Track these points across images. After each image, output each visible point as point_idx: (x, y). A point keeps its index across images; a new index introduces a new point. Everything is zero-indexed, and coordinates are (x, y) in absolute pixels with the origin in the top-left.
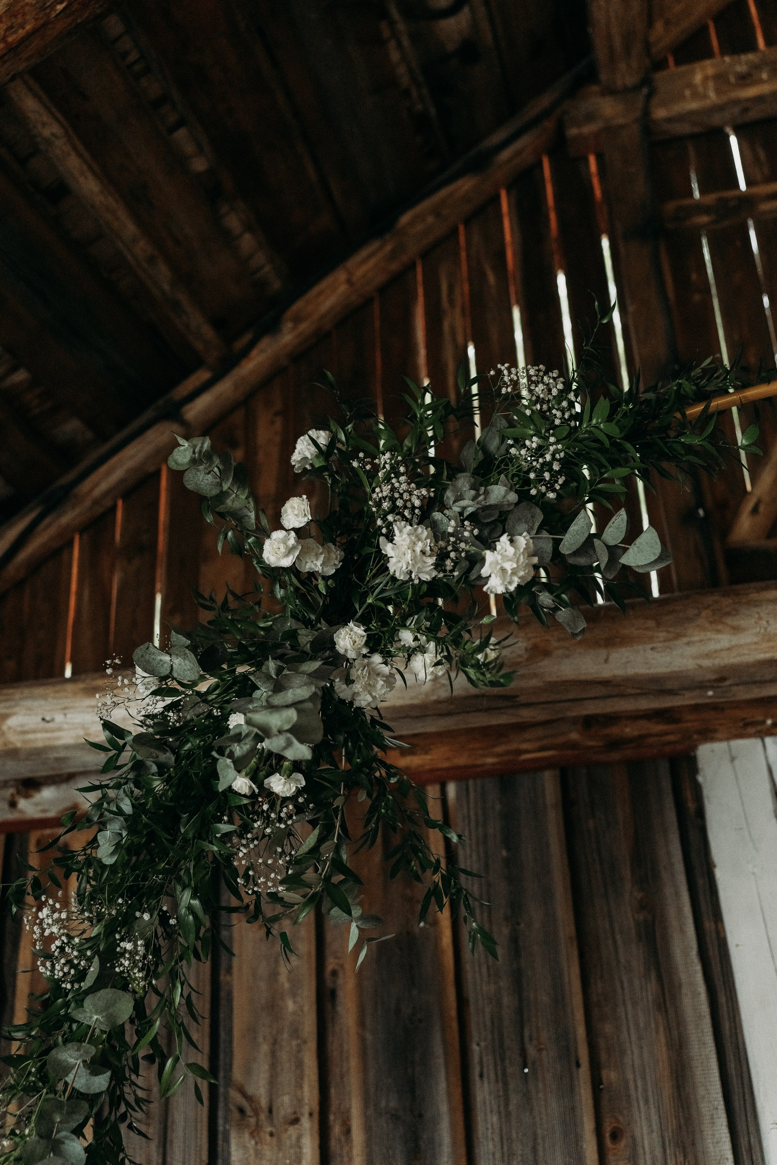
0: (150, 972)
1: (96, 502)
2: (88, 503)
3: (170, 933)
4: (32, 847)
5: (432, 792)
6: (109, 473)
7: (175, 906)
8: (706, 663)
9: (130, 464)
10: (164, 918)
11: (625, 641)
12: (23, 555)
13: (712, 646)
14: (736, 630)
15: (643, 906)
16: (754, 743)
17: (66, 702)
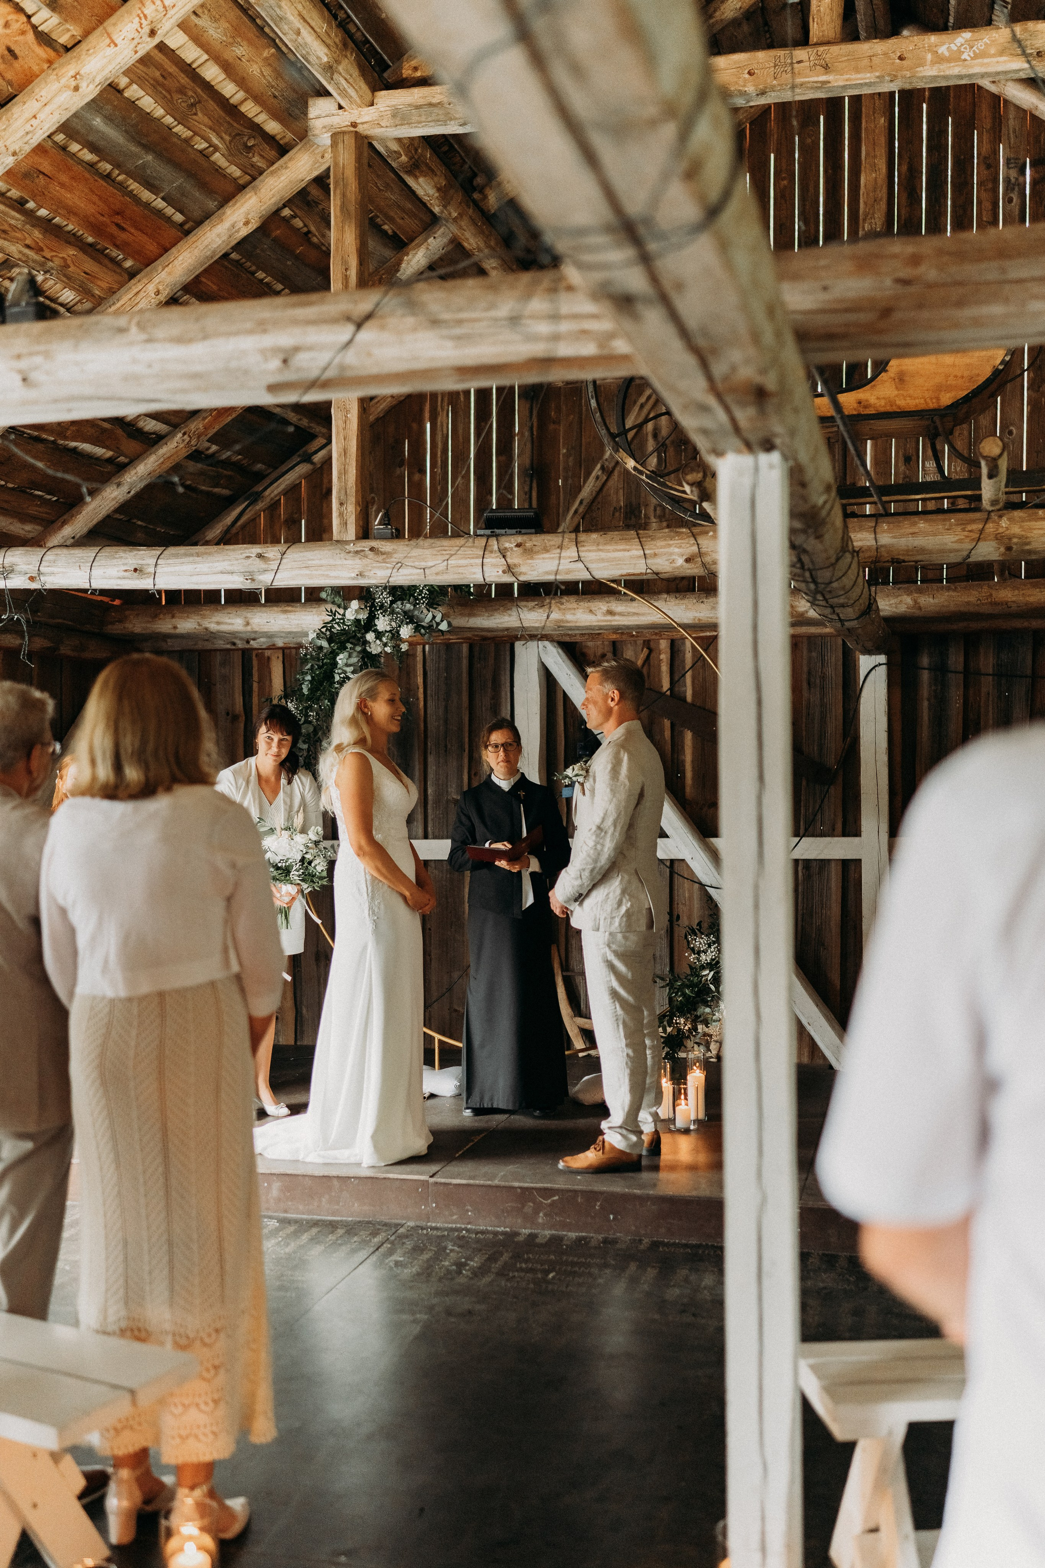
0: (317, 720)
1: (272, 499)
2: (268, 500)
3: (322, 710)
4: (254, 657)
5: (419, 648)
6: (278, 487)
7: (323, 704)
8: (500, 626)
9: (288, 482)
10: (320, 707)
11: (474, 615)
12: (239, 523)
13: (502, 620)
14: (510, 615)
15: (493, 698)
16: (535, 643)
17: (275, 615)
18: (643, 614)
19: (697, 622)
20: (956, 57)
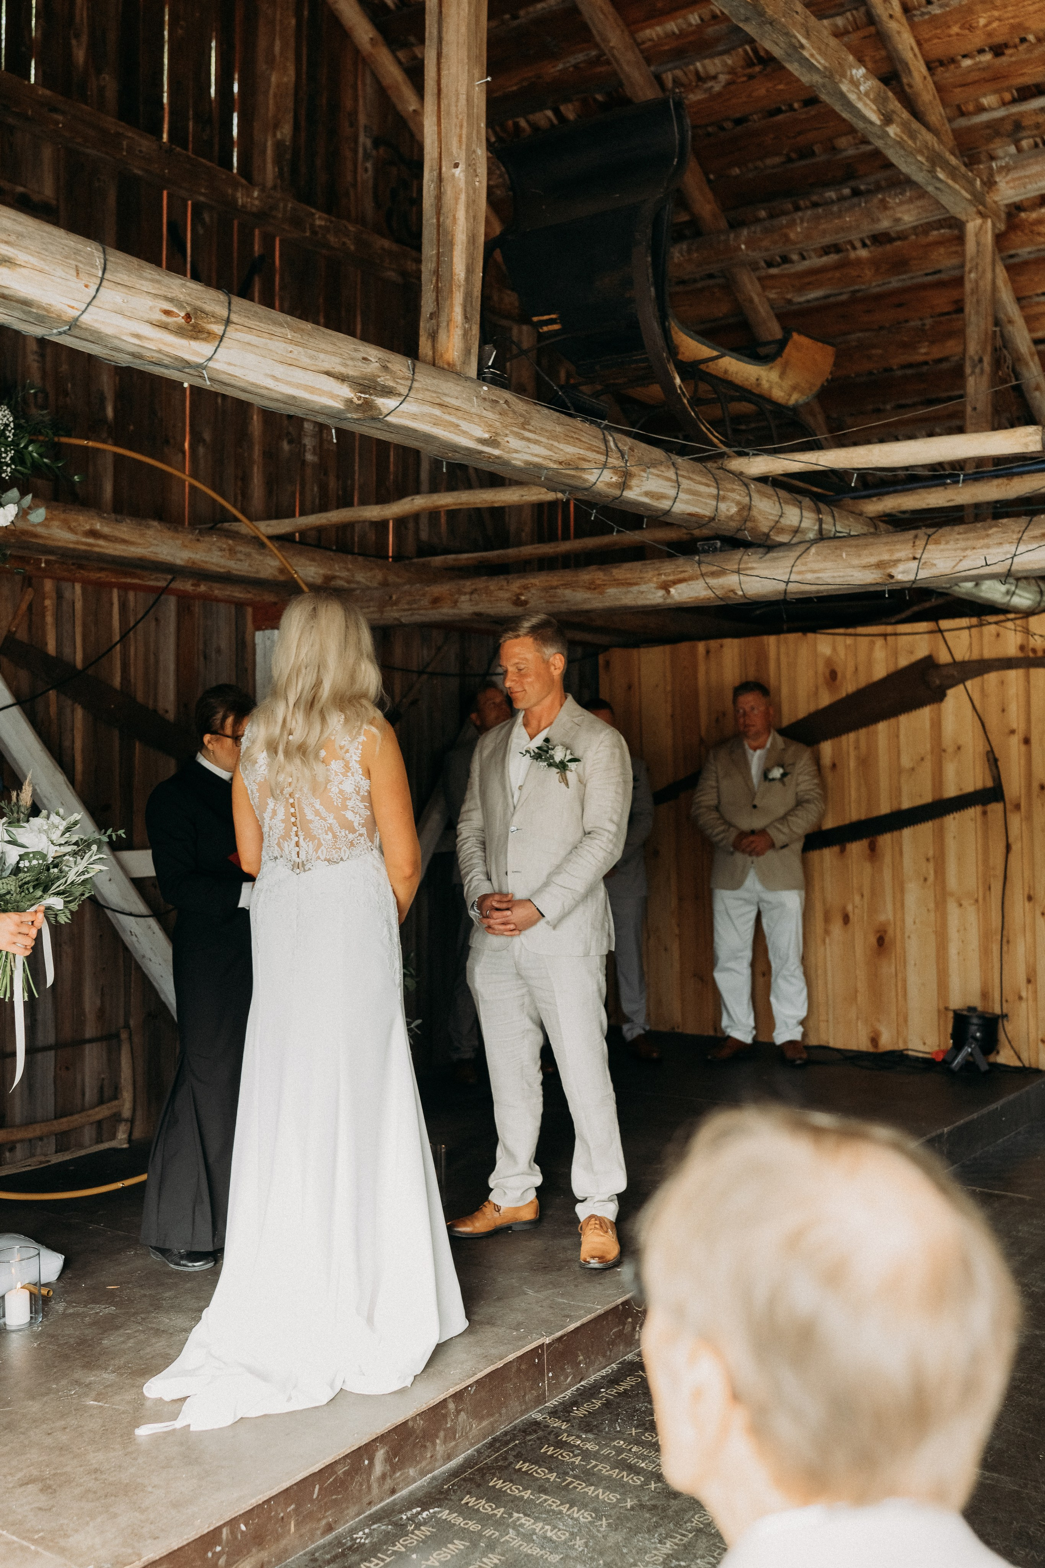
18: (132, 543)
19: (190, 565)
20: (855, 84)
